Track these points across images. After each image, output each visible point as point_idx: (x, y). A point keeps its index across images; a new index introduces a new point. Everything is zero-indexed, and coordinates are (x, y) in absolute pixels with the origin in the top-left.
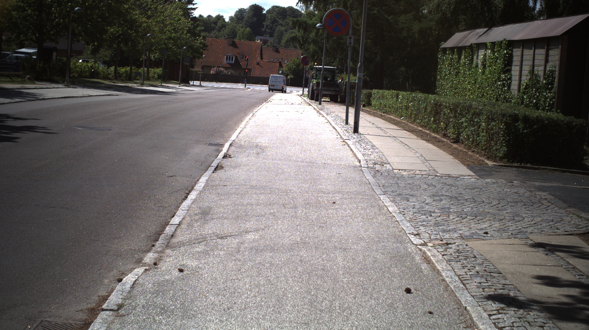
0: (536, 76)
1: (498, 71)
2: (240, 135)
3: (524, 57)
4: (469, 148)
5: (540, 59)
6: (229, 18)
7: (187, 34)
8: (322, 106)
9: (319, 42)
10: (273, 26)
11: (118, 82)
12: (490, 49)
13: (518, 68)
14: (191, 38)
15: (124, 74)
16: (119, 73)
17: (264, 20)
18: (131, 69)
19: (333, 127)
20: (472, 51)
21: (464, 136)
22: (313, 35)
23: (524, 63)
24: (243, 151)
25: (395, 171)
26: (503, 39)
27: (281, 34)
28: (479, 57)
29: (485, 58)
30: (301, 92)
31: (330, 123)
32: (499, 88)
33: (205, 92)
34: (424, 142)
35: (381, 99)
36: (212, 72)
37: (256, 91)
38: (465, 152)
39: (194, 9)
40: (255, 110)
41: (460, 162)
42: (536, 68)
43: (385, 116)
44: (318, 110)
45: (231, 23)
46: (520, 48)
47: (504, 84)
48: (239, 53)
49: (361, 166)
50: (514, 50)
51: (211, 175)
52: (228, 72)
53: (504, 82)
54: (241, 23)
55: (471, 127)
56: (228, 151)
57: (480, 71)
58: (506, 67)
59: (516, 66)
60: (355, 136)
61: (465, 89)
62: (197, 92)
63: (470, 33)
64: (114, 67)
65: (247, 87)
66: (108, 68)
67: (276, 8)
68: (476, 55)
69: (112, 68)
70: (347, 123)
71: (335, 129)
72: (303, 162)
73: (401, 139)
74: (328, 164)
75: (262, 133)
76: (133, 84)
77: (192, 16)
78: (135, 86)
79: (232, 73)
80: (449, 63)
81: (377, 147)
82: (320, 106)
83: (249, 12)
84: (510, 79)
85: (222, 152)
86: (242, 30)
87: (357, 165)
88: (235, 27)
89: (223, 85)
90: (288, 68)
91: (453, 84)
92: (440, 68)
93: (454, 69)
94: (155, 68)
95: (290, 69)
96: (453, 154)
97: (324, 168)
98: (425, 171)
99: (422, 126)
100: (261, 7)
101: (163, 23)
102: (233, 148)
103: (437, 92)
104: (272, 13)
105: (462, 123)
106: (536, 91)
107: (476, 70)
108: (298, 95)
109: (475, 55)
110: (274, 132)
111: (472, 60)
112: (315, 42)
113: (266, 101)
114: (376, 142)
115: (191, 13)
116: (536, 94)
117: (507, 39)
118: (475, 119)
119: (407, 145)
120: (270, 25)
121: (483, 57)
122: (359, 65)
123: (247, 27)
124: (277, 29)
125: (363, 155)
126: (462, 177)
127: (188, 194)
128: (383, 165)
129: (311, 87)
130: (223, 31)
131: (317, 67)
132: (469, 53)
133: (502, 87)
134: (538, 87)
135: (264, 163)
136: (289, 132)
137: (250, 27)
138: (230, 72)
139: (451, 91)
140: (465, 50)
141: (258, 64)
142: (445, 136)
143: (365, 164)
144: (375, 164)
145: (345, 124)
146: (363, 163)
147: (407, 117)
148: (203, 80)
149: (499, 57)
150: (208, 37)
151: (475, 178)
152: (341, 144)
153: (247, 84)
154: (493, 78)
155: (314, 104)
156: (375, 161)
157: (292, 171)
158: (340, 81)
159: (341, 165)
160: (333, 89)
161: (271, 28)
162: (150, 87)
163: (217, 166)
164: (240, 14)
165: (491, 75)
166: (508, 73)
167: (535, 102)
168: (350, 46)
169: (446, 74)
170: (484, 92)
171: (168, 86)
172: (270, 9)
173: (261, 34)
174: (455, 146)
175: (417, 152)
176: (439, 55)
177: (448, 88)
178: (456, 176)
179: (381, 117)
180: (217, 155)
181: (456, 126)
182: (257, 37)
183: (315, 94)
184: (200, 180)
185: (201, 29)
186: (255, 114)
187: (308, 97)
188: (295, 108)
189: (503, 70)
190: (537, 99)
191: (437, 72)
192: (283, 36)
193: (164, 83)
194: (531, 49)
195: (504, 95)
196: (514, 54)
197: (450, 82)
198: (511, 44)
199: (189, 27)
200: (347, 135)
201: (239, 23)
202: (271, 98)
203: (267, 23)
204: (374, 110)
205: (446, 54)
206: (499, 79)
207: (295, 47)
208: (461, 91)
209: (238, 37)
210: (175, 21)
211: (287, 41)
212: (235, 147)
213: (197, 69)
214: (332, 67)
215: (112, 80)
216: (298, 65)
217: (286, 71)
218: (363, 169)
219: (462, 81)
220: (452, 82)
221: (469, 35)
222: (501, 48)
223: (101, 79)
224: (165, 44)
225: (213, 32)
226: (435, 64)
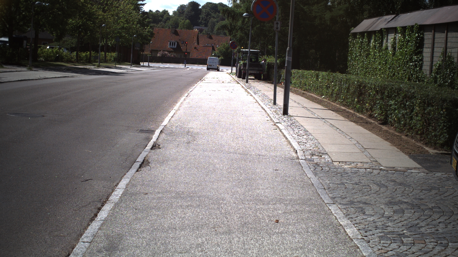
0: (450, 57)
1: (410, 53)
2: (173, 119)
3: (436, 40)
4: (401, 131)
5: (454, 41)
6: (172, 12)
7: (137, 24)
8: (248, 84)
9: (245, 29)
10: (207, 18)
11: (79, 65)
12: (400, 33)
13: (429, 50)
14: (140, 28)
15: (84, 58)
16: (80, 57)
17: (200, 14)
18: (90, 54)
19: (262, 108)
20: (382, 35)
21: (393, 117)
22: (239, 23)
23: (436, 45)
24: (174, 139)
25: (335, 164)
26: (415, 24)
27: (214, 25)
28: (389, 40)
29: (395, 41)
30: (230, 71)
31: (258, 103)
32: (411, 69)
33: (151, 72)
34: (353, 124)
35: (301, 78)
36: (158, 55)
37: (194, 70)
38: (398, 136)
39: (143, 5)
40: (190, 90)
41: (399, 150)
42: (448, 50)
43: (306, 94)
44: (246, 88)
45: (174, 16)
46: (431, 32)
47: (416, 64)
48: (180, 40)
49: (298, 158)
50: (425, 33)
51: (133, 176)
52: (171, 55)
53: (416, 63)
54: (182, 16)
55: (401, 110)
56: (157, 139)
57: (391, 53)
58: (418, 49)
59: (427, 48)
60: (285, 118)
61: (375, 69)
62: (144, 72)
63: (378, 20)
64: (76, 52)
65: (187, 66)
66: (71, 53)
67: (210, 4)
68: (386, 38)
69: (75, 53)
70: (275, 103)
71: (264, 110)
72: (236, 153)
73: (331, 121)
74: (262, 155)
75: (195, 116)
76: (91, 66)
77: (142, 10)
78: (92, 67)
79: (174, 56)
80: (359, 46)
81: (311, 132)
82: (247, 84)
83: (188, 8)
84: (422, 60)
85: (152, 141)
86: (183, 21)
87: (293, 157)
88: (178, 19)
89: (168, 65)
90: (219, 51)
91: (363, 64)
92: (351, 50)
93: (364, 51)
94: (112, 53)
95: (220, 52)
96: (388, 139)
97: (259, 162)
98: (367, 163)
99: (344, 105)
100: (197, 4)
101: (117, 16)
102: (163, 135)
103: (348, 71)
104: (206, 8)
105: (391, 105)
106: (450, 72)
107: (386, 52)
108: (228, 73)
109: (384, 39)
110: (206, 115)
111: (381, 43)
112: (241, 29)
113: (201, 79)
114: (308, 125)
115: (141, 8)
116: (451, 74)
117: (418, 24)
118: (407, 102)
119: (338, 129)
120: (205, 17)
121: (393, 41)
122: (288, 49)
123: (187, 19)
124: (210, 21)
125: (299, 143)
126: (409, 171)
127: (99, 209)
128: (321, 156)
129: (239, 67)
130: (168, 22)
131: (244, 50)
132: (379, 37)
133: (414, 68)
134: (453, 67)
135: (194, 156)
136: (221, 114)
137: (189, 19)
138: (173, 55)
139: (362, 70)
140: (375, 34)
141: (195, 48)
142: (371, 116)
143: (302, 156)
144: (313, 155)
145: (273, 104)
146: (300, 154)
147: (328, 96)
148: (151, 61)
149: (410, 40)
150: (156, 27)
151: (424, 173)
152: (273, 128)
153: (186, 65)
154: (405, 59)
155: (242, 82)
156: (311, 151)
157: (225, 168)
158: (263, 62)
159: (277, 157)
160: (257, 69)
161: (205, 20)
162: (105, 69)
163: (144, 160)
164: (182, 9)
165: (403, 56)
166: (419, 55)
167: (450, 82)
168: (277, 31)
169: (357, 56)
170: (395, 72)
171: (121, 68)
172: (204, 5)
173: (198, 25)
174: (384, 128)
175: (351, 138)
176: (350, 39)
177: (359, 67)
178: (402, 169)
179: (303, 95)
180: (146, 145)
181: (384, 108)
182: (195, 27)
183: (242, 73)
184: (119, 186)
185: (149, 21)
186: (190, 94)
187: (236, 75)
188: (226, 87)
189: (415, 52)
190: (452, 79)
191: (348, 53)
192: (215, 26)
193: (118, 65)
194: (443, 33)
195: (416, 75)
196: (426, 37)
197: (360, 63)
198: (422, 28)
199: (139, 19)
200: (277, 117)
201: (180, 16)
202: (205, 77)
203: (202, 16)
204: (295, 88)
205: (357, 38)
206: (411, 60)
207: (225, 34)
208: (371, 71)
209: (179, 27)
210: (127, 14)
211: (218, 29)
212: (166, 134)
213: (147, 53)
214: (256, 50)
215: (74, 63)
216: (227, 49)
217: (218, 53)
218: (301, 161)
219: (373, 62)
220: (362, 63)
221: (377, 21)
222: (413, 32)
223: (65, 62)
224: (118, 32)
225: (160, 23)
226: (345, 47)
